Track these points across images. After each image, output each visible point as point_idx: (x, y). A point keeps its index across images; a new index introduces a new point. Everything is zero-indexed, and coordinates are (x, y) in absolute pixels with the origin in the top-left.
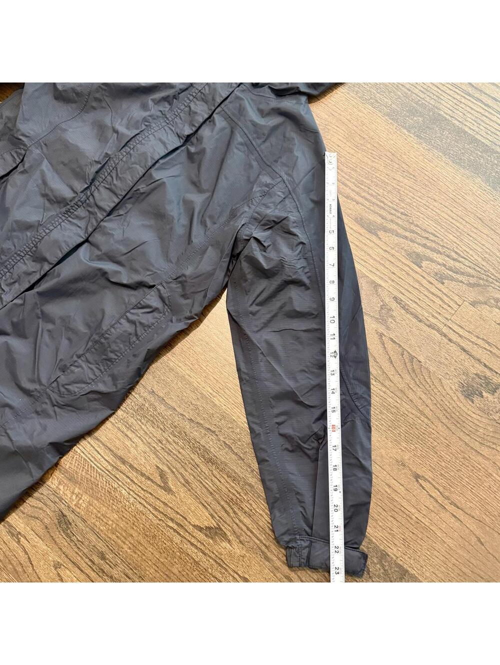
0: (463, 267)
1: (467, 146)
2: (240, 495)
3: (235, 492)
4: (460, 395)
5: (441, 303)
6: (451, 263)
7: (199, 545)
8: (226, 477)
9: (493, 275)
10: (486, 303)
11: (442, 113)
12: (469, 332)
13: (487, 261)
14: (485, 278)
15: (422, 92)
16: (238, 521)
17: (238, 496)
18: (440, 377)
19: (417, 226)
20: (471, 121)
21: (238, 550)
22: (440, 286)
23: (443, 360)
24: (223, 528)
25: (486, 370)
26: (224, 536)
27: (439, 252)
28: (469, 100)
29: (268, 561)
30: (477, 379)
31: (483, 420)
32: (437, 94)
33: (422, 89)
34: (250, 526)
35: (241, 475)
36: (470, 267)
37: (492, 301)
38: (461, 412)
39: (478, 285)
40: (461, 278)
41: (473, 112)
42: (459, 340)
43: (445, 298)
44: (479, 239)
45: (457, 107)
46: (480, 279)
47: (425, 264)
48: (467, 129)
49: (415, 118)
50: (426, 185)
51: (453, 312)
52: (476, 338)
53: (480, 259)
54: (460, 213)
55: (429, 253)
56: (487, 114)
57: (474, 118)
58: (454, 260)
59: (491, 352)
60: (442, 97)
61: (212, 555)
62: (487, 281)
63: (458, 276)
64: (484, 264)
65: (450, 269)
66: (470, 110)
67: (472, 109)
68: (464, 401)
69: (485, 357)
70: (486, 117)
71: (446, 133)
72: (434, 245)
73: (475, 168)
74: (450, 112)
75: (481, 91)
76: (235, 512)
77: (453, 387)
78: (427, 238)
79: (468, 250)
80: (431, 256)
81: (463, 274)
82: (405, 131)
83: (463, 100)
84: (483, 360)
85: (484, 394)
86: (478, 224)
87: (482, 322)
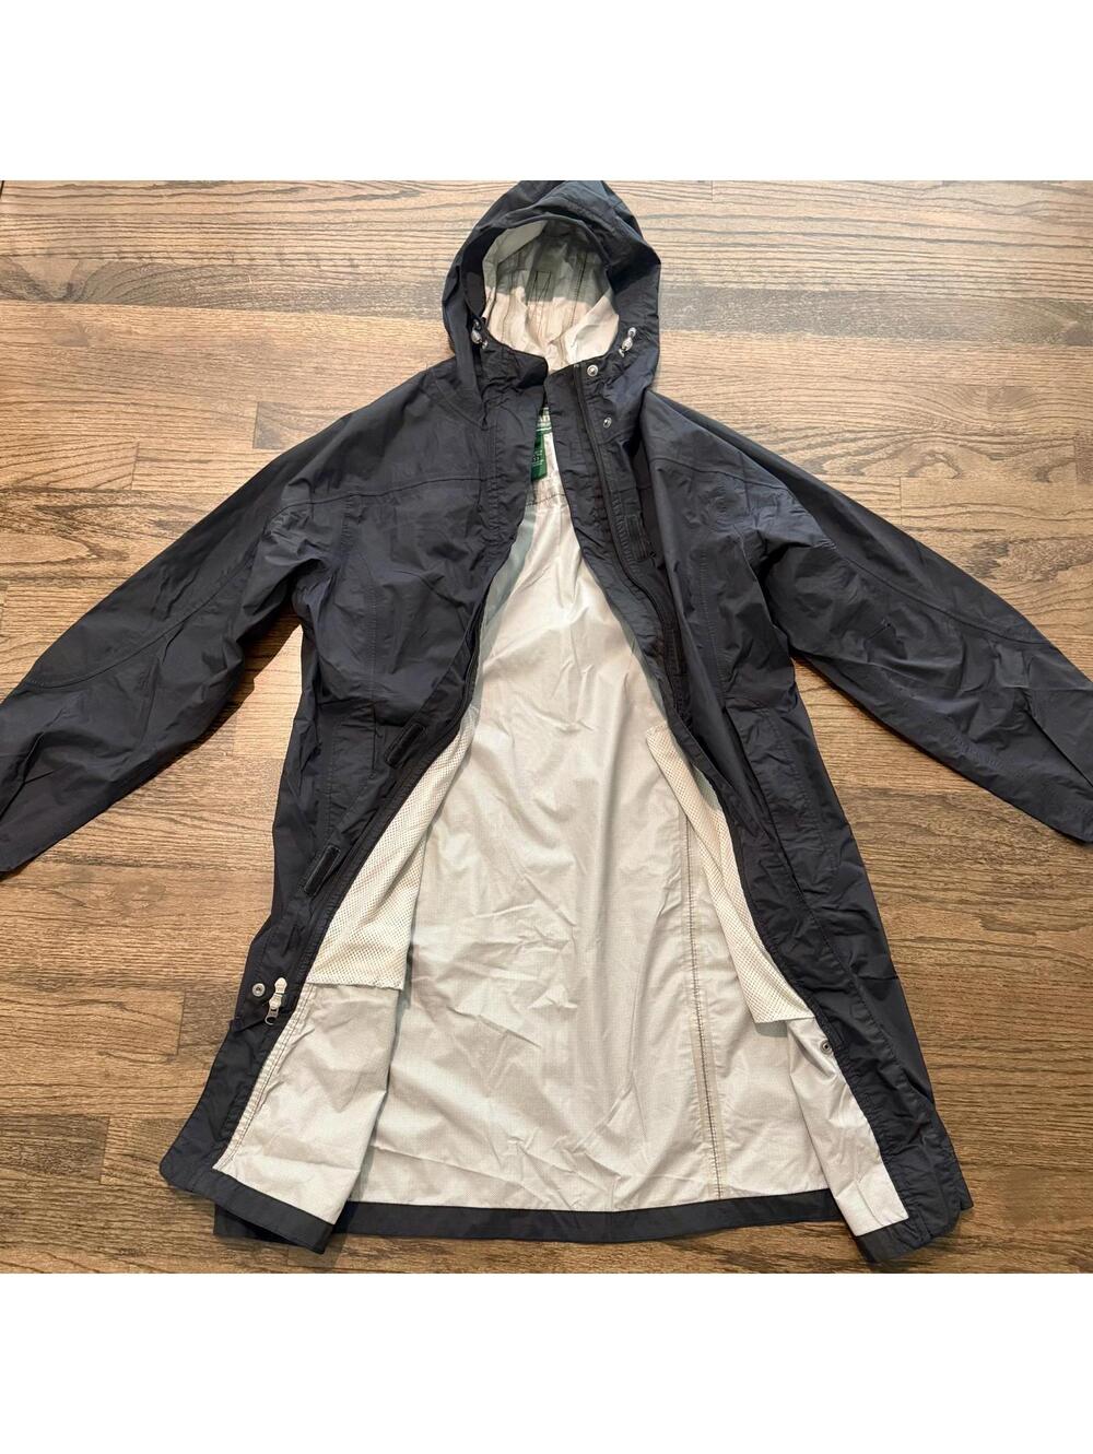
0: (869, 441)
1: (767, 306)
5: (877, 497)
6: (853, 446)
9: (906, 429)
10: (923, 465)
11: (708, 285)
12: (931, 507)
13: (889, 418)
14: (900, 438)
19: (784, 430)
20: (747, 273)
22: (861, 479)
25: (979, 535)
27: (831, 444)
28: (727, 251)
29: (927, 901)
30: (980, 551)
31: (1020, 589)
32: (686, 266)
36: (876, 437)
37: (928, 458)
39: (901, 451)
40: (876, 455)
41: (741, 262)
43: (878, 489)
44: (861, 400)
45: (720, 267)
46: (897, 442)
47: (826, 466)
48: (751, 286)
49: (685, 310)
50: (757, 378)
52: (943, 510)
53: (879, 422)
55: (820, 452)
56: (758, 255)
57: (748, 269)
58: (854, 440)
59: (969, 512)
60: (694, 267)
63: (872, 456)
64: (888, 423)
65: (857, 453)
66: (735, 262)
67: (737, 259)
69: (968, 522)
70: (760, 259)
71: (731, 304)
72: (819, 440)
73: (795, 324)
74: (717, 279)
75: (730, 233)
78: (807, 437)
79: (859, 420)
80: (826, 453)
81: (874, 450)
82: (684, 331)
83: (720, 256)
84: (969, 528)
85: (999, 561)
86: (848, 385)
87: (936, 487)
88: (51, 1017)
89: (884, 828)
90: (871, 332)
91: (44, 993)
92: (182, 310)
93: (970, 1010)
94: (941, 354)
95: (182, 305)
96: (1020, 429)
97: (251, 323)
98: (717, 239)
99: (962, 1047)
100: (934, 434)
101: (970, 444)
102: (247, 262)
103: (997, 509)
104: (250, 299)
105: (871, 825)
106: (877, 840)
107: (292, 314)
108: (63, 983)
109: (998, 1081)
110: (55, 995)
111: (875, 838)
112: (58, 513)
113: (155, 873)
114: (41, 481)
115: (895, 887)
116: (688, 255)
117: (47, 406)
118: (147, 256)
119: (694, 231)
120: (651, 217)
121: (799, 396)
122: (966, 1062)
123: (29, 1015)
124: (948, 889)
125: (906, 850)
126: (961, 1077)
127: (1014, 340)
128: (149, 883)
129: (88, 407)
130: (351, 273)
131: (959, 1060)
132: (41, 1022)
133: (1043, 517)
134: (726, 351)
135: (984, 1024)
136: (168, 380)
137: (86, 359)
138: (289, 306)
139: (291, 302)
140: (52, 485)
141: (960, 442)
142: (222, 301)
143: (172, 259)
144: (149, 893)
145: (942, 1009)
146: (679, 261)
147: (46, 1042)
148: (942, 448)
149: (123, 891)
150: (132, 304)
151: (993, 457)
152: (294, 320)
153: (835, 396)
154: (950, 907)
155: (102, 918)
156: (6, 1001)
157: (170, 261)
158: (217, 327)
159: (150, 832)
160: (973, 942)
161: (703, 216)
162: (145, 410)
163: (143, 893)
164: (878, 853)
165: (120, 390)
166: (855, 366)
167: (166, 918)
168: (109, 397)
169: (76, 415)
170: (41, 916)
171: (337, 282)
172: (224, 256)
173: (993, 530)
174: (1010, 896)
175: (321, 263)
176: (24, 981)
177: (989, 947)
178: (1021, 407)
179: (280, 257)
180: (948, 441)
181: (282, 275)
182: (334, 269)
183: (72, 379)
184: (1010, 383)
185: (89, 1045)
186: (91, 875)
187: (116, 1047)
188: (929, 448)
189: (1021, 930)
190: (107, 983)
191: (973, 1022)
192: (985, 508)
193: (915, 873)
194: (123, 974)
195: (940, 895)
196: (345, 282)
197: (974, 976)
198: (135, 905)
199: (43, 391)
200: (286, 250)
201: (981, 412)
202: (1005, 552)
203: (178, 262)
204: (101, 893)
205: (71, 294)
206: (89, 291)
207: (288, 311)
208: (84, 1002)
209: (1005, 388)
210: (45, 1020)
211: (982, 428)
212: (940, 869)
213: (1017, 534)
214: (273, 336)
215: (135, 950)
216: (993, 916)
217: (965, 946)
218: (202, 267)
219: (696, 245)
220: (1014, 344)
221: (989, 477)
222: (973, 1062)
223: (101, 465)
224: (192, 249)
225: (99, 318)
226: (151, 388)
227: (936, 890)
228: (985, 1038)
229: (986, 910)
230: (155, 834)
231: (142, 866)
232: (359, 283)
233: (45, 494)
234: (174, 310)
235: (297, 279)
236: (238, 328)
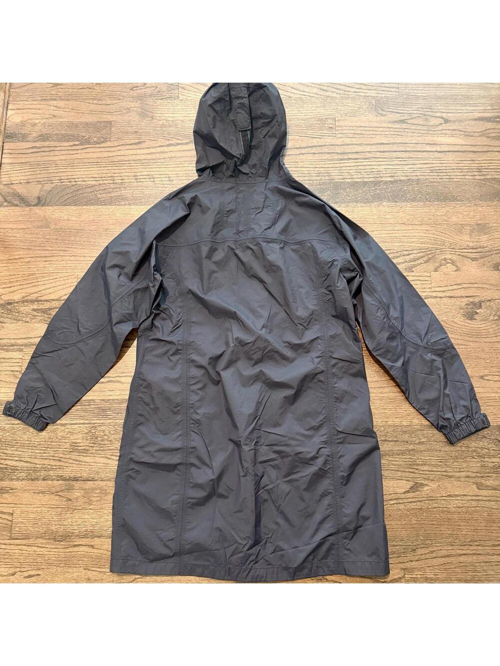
0: (415, 255)
1: (364, 189)
2: (412, 459)
3: (408, 460)
4: (467, 321)
5: (419, 282)
6: (408, 258)
7: (414, 500)
8: (397, 456)
9: (432, 248)
10: (441, 265)
11: (337, 180)
12: (446, 286)
14: (430, 252)
15: (317, 176)
16: (422, 472)
17: (411, 460)
18: (451, 320)
20: (355, 174)
21: (434, 485)
22: (413, 274)
23: (446, 310)
24: (418, 481)
25: (468, 299)
26: (422, 485)
27: (398, 258)
28: (344, 163)
30: (469, 307)
31: (488, 324)
32: (325, 172)
33: (316, 175)
34: (429, 469)
35: (404, 449)
36: (418, 253)
37: (443, 262)
38: (475, 329)
39: (430, 259)
40: (419, 262)
41: (352, 168)
42: (444, 294)
43: (420, 278)
44: (411, 235)
45: (342, 171)
46: (429, 255)
48: (356, 180)
49: (326, 194)
51: (430, 282)
52: (451, 287)
53: (420, 245)
54: (390, 228)
56: (359, 164)
57: (355, 171)
58: (408, 255)
59: (463, 288)
60: (330, 172)
61: (424, 499)
62: (432, 253)
64: (423, 245)
65: (410, 261)
66: (348, 168)
67: (350, 166)
68: (472, 323)
69: (463, 293)
70: (360, 166)
71: (348, 190)
73: (378, 198)
74: (340, 177)
75: (346, 153)
76: (417, 469)
77: (461, 320)
79: (410, 245)
81: (418, 259)
83: (341, 165)
84: (463, 295)
85: (478, 311)
86: (404, 227)
87: (447, 276)
88: (61, 554)
89: (432, 444)
90: (414, 200)
91: (57, 543)
92: (92, 207)
93: (472, 528)
94: (447, 208)
95: (92, 204)
96: (485, 245)
97: (125, 212)
98: (340, 157)
99: (471, 545)
100: (445, 250)
101: (462, 254)
102: (120, 181)
103: (476, 285)
104: (123, 199)
105: (426, 443)
106: (428, 450)
107: (143, 207)
108: (65, 537)
109: (487, 560)
110: (62, 543)
111: (428, 449)
112: (43, 312)
113: (102, 483)
114: (34, 297)
115: (437, 471)
116: (326, 166)
117: (33, 259)
118: (73, 180)
119: (329, 153)
120: (308, 147)
121: (381, 234)
122: (472, 552)
123: (51, 553)
124: (461, 471)
125: (442, 454)
126: (469, 559)
127: (481, 200)
128: (100, 488)
129: (53, 259)
130: (169, 184)
131: (468, 551)
132: (57, 556)
133: (497, 288)
135: (479, 533)
136: (88, 243)
137: (49, 234)
139: (143, 200)
140: (39, 298)
141: (457, 253)
142: (111, 202)
143: (85, 181)
144: (100, 493)
145: (460, 528)
146: (322, 169)
147: (61, 565)
148: (450, 256)
149: (88, 493)
150: (68, 205)
151: (473, 259)
153: (398, 233)
154: (462, 480)
155: (80, 506)
156: (41, 547)
157: (84, 183)
158: (109, 215)
159: (98, 464)
160: (473, 496)
161: (333, 145)
162: (79, 259)
163: (97, 493)
164: (429, 456)
165: (67, 249)
166: (408, 217)
167: (108, 505)
168: (62, 253)
169: (47, 263)
170: (52, 506)
171: (163, 189)
172: (109, 178)
173: (474, 296)
174: (489, 473)
175: (156, 180)
176: (47, 537)
177: (480, 498)
178: (485, 234)
179: (136, 178)
180: (452, 252)
181: (137, 187)
182: (161, 183)
183: (43, 245)
184: (479, 222)
185: (80, 566)
186: (73, 486)
187: (92, 566)
188: (443, 257)
189: (495, 489)
190: (85, 536)
191: (474, 533)
192: (470, 285)
193: (446, 465)
194: (92, 532)
195: (457, 474)
196: (167, 189)
197: (474, 512)
198: (95, 499)
199: (31, 252)
200: (138, 174)
201: (466, 238)
202: (480, 307)
203: (88, 182)
204: (78, 494)
205: (40, 202)
206: (48, 200)
207: (142, 205)
208: (75, 546)
209: (478, 225)
210: (59, 555)
211: (468, 246)
212: (457, 462)
213: (485, 297)
215: (96, 520)
216: (481, 483)
217: (469, 498)
218: (100, 185)
219: (330, 160)
220: (480, 202)
221: (472, 270)
222: (475, 552)
223: (61, 287)
224: (94, 176)
225: (54, 213)
226: (81, 247)
227: (456, 472)
228: (480, 540)
229: (479, 480)
230: (100, 465)
231: (95, 480)
233: (36, 303)
234: (88, 207)
235: (144, 188)
236: (119, 215)
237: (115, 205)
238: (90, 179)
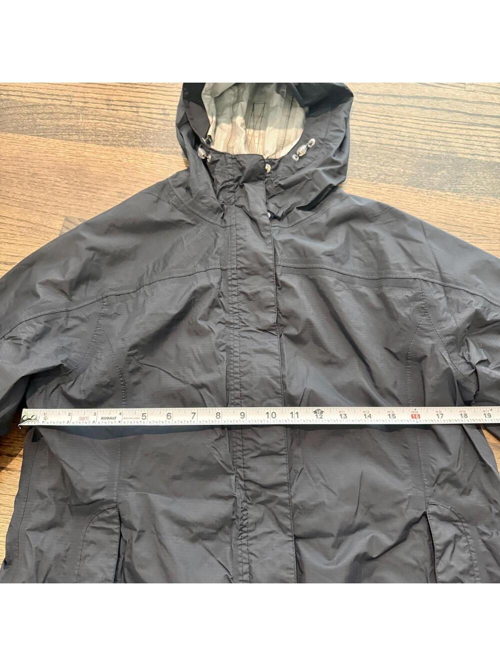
11: (460, 155)
15: (426, 143)
20: (495, 150)
32: (441, 139)
33: (422, 141)
41: (489, 140)
45: (471, 142)
48: (497, 160)
57: (495, 145)
60: (448, 140)
66: (484, 139)
67: (486, 137)
71: (480, 173)
74: (467, 151)
75: (480, 115)
83: (471, 133)
92: (22, 137)
95: (23, 132)
97: (75, 152)
98: (468, 119)
102: (81, 104)
104: (77, 133)
107: (108, 147)
116: (443, 130)
118: (5, 93)
119: (449, 111)
120: (414, 97)
130: (162, 120)
134: (475, 212)
138: (108, 141)
139: (110, 138)
142: (56, 133)
143: (24, 97)
146: (436, 134)
152: (109, 152)
157: (22, 99)
158: (46, 152)
161: (457, 100)
171: (150, 125)
172: (65, 98)
175: (140, 110)
179: (109, 103)
181: (107, 116)
182: (149, 115)
196: (156, 126)
200: (114, 98)
203: (27, 99)
207: (106, 145)
214: (90, 164)
218: (45, 105)
219: (451, 122)
224: (41, 91)
232: (167, 128)
234: (16, 136)
235: (118, 120)
236: (63, 155)
237: (62, 139)
238: (33, 95)
